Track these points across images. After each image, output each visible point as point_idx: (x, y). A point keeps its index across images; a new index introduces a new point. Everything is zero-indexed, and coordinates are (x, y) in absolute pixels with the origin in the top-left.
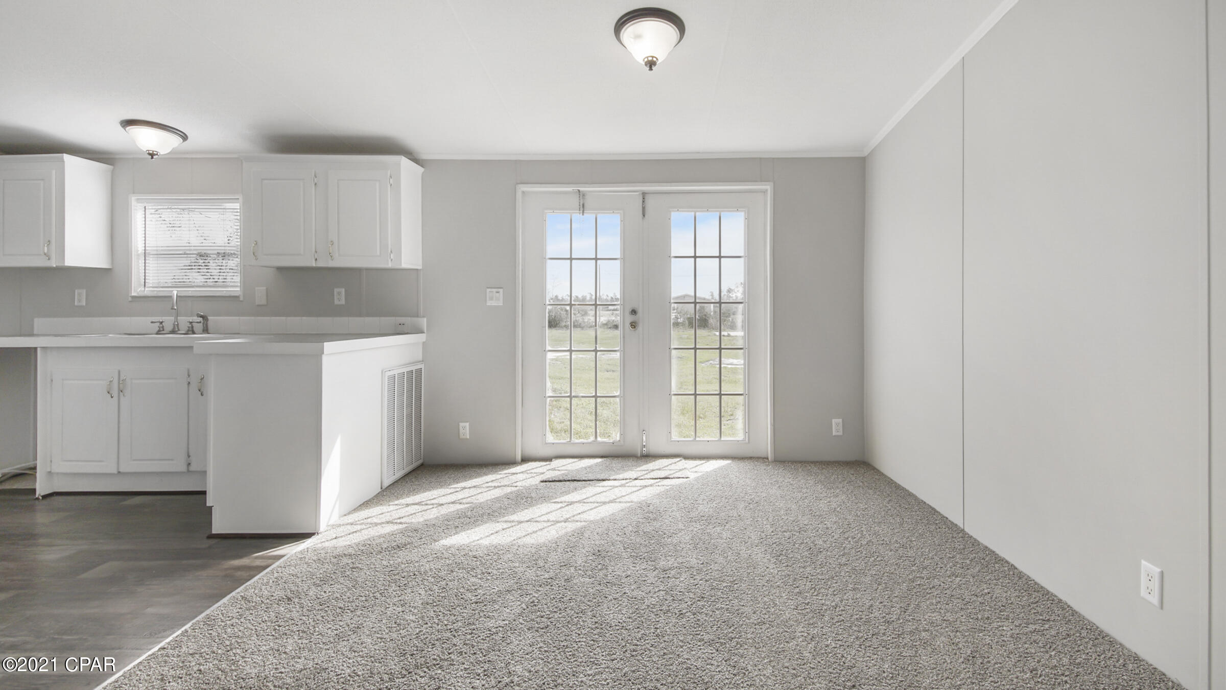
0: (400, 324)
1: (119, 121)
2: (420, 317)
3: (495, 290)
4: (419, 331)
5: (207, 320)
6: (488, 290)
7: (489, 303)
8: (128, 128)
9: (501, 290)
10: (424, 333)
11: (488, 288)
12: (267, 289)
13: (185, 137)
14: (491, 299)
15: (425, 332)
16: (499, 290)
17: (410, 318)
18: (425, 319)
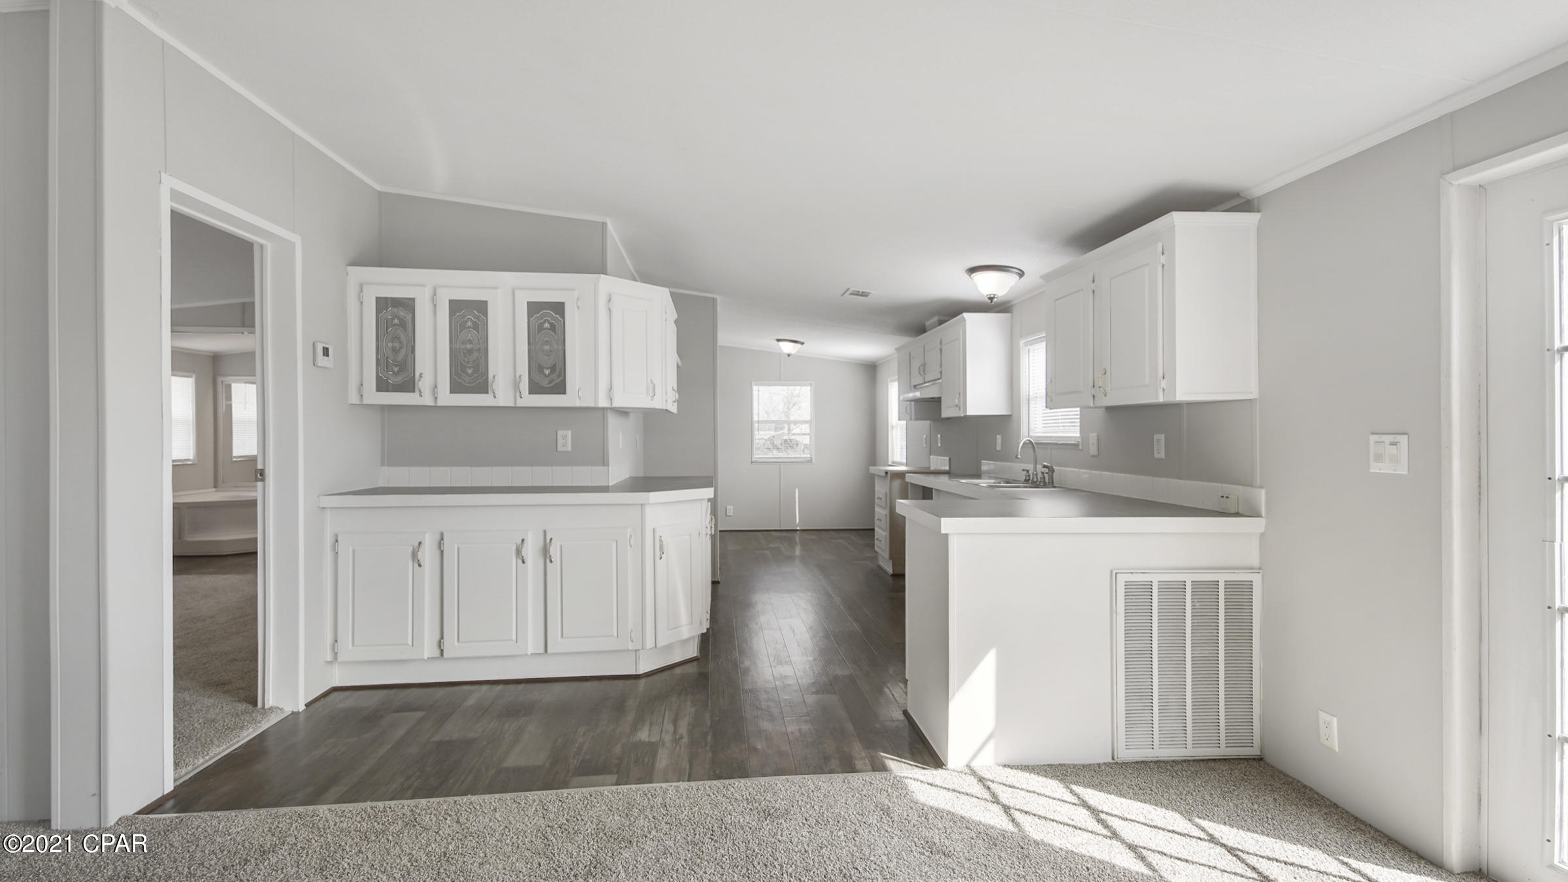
0: (1222, 497)
1: (965, 269)
2: (1255, 487)
3: (1387, 439)
4: (1252, 512)
5: (1053, 471)
6: (1373, 438)
7: (1375, 468)
8: (972, 276)
9: (1403, 440)
10: (1259, 516)
11: (1372, 434)
12: (1098, 435)
13: (1021, 274)
14: (1379, 458)
15: (1263, 516)
16: (1399, 438)
17: (1241, 487)
18: (1263, 492)
